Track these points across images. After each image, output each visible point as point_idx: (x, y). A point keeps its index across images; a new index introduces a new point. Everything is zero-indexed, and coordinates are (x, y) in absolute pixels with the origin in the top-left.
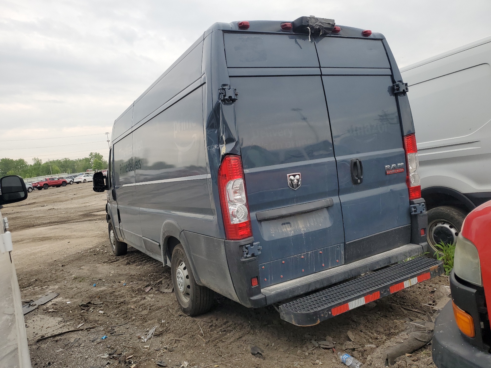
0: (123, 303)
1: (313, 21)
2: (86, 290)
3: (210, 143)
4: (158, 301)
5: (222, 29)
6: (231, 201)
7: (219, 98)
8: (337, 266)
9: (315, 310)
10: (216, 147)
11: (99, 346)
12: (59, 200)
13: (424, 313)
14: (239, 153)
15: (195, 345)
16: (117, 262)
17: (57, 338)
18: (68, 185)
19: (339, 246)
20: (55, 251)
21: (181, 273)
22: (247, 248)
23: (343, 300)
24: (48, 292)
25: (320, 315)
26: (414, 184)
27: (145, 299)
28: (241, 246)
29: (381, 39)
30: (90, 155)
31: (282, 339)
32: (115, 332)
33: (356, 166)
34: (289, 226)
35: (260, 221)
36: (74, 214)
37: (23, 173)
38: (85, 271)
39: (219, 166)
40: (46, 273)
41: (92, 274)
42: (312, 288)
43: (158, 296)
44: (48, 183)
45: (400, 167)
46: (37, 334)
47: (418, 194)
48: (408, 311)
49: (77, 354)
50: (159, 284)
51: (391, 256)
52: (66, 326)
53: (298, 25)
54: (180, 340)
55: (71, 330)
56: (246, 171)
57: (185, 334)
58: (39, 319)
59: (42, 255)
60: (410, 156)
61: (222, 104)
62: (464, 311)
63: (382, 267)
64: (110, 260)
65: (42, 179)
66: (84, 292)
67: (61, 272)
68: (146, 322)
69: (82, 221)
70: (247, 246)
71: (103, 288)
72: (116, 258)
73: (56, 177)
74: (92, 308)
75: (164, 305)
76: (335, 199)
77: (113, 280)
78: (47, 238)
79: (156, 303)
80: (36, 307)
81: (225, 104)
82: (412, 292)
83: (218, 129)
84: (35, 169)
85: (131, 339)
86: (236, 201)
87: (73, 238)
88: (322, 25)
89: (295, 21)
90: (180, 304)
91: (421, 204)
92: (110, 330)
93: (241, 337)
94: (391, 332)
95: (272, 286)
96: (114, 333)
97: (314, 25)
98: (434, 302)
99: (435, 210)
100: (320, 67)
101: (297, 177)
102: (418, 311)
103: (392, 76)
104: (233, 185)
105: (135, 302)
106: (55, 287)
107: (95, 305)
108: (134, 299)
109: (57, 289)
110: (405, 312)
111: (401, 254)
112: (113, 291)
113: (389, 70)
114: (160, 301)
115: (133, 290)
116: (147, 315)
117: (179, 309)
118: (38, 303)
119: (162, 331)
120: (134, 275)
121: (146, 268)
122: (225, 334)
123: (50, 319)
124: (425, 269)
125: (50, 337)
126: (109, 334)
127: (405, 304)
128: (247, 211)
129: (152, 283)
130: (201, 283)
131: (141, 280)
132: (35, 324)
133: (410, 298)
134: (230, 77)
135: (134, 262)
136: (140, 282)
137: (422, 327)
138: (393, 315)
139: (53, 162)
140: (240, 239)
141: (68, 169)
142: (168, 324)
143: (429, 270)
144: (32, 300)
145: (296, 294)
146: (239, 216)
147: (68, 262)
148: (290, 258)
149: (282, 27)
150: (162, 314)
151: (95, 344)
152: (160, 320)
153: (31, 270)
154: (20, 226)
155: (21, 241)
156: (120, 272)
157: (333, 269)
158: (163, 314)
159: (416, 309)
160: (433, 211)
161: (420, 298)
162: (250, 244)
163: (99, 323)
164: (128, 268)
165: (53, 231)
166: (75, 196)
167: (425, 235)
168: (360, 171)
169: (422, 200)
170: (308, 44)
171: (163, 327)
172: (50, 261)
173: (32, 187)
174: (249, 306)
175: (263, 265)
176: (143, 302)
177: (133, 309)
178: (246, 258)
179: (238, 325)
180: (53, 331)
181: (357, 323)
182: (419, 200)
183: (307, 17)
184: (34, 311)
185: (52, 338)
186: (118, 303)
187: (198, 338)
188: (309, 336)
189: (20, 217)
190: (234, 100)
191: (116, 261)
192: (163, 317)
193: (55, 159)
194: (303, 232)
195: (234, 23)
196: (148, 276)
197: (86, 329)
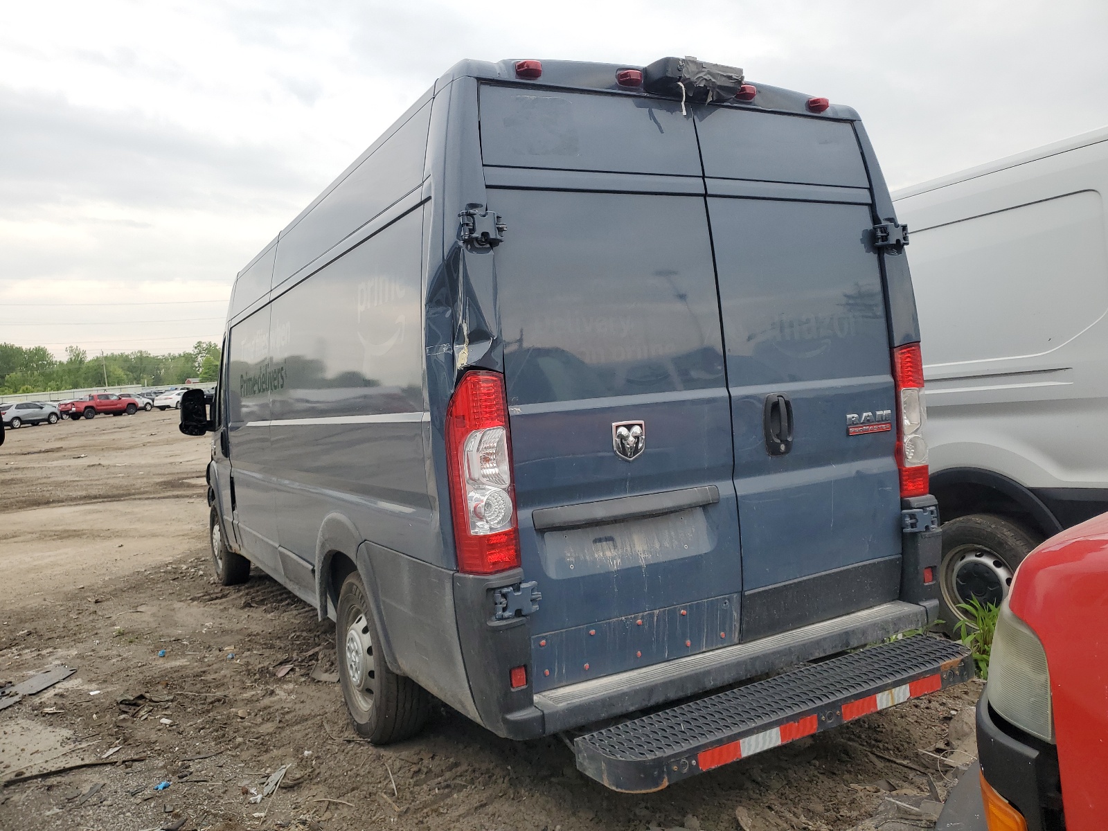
0: (219, 700)
1: (692, 68)
2: (140, 664)
3: (432, 340)
4: (302, 702)
5: (476, 76)
6: (474, 480)
7: (459, 236)
8: (721, 646)
9: (659, 754)
10: (445, 348)
11: (145, 807)
12: (115, 446)
13: (922, 770)
14: (499, 368)
15: (374, 818)
16: (224, 600)
17: (53, 779)
18: (138, 412)
19: (728, 600)
20: (84, 566)
21: (358, 639)
22: (504, 596)
23: (727, 733)
24: (51, 663)
25: (669, 766)
26: (915, 461)
27: (274, 695)
28: (491, 590)
29: (851, 121)
30: (196, 348)
31: (580, 814)
32: (191, 773)
33: (776, 411)
34: (612, 547)
35: (542, 531)
36: (145, 480)
37: (41, 378)
38: (146, 617)
39: (449, 396)
40: (57, 617)
41: (162, 624)
42: (658, 698)
43: (305, 689)
44: (94, 405)
45: (882, 420)
46: (7, 767)
47: (921, 483)
48: (887, 764)
49: (92, 823)
50: (311, 660)
51: (852, 629)
52: (78, 751)
53: (657, 75)
54: (340, 803)
55: (87, 762)
56: (515, 410)
57: (353, 790)
58: (18, 729)
59: (55, 573)
60: (906, 394)
61: (465, 250)
62: (1007, 802)
63: (828, 653)
64: (207, 593)
65: (81, 395)
66: (134, 670)
67: (91, 618)
68: (266, 751)
69: (159, 498)
70: (505, 590)
71: (178, 663)
72: (221, 590)
73: (114, 392)
74: (146, 709)
75: (317, 711)
76: (725, 488)
77: (205, 643)
78: (74, 533)
79: (297, 706)
80: (16, 699)
81: (473, 249)
82: (898, 715)
83: (453, 306)
84: (70, 371)
85: (224, 793)
86: (484, 480)
87: (134, 537)
88: (713, 80)
89: (649, 66)
90: (350, 714)
91: (928, 509)
92: (181, 767)
93: (485, 805)
94: (841, 816)
95: (562, 689)
96: (186, 776)
97: (694, 79)
98: (948, 744)
99: (960, 521)
100: (704, 177)
101: (637, 430)
102: (910, 765)
103: (872, 206)
104: (481, 441)
105: (249, 701)
106: (69, 653)
107: (152, 704)
108: (247, 695)
109: (73, 658)
110: (880, 764)
111: (874, 625)
112: (202, 670)
113: (867, 192)
114: (308, 701)
115: (248, 671)
116: (270, 734)
117: (348, 724)
118: (22, 689)
119: (299, 778)
120: (258, 634)
121: (286, 620)
122: (449, 795)
123: (43, 731)
124: (930, 667)
125: (36, 777)
126: (175, 779)
127: (881, 745)
128: (511, 505)
129: (295, 655)
130: (399, 667)
131: (272, 647)
132: (6, 741)
133: (892, 731)
134: (487, 187)
135: (262, 602)
136: (267, 652)
137: (913, 812)
138: (849, 772)
139: (113, 359)
140: (491, 573)
141: (145, 376)
142: (318, 761)
143: (938, 669)
144: (11, 682)
145: (617, 710)
146: (491, 516)
147: (110, 593)
148: (609, 623)
149: (619, 80)
150: (307, 734)
151: (139, 801)
152: (299, 750)
153: (23, 608)
154: (18, 502)
155: (14, 537)
156: (227, 627)
157: (711, 653)
158: (309, 736)
159: (906, 758)
160: (958, 524)
161: (917, 732)
162: (511, 585)
163: (156, 748)
164: (247, 616)
165: (89, 517)
166: (152, 439)
167: (934, 582)
168: (785, 423)
169: (930, 499)
170: (678, 121)
171: (305, 767)
172: (71, 588)
173: (58, 413)
174: (502, 733)
175: (544, 638)
176: (266, 701)
177: (242, 718)
178: (502, 618)
179: (482, 774)
180: (47, 761)
181: (763, 787)
182: (923, 500)
183: (678, 59)
184: (10, 709)
185: (40, 779)
186: (209, 700)
187: (382, 802)
188: (645, 812)
189: (21, 481)
190: (494, 243)
191: (221, 598)
192: (308, 742)
193: (117, 353)
194: (643, 563)
195: (505, 62)
196: (290, 638)
197: (124, 762)
